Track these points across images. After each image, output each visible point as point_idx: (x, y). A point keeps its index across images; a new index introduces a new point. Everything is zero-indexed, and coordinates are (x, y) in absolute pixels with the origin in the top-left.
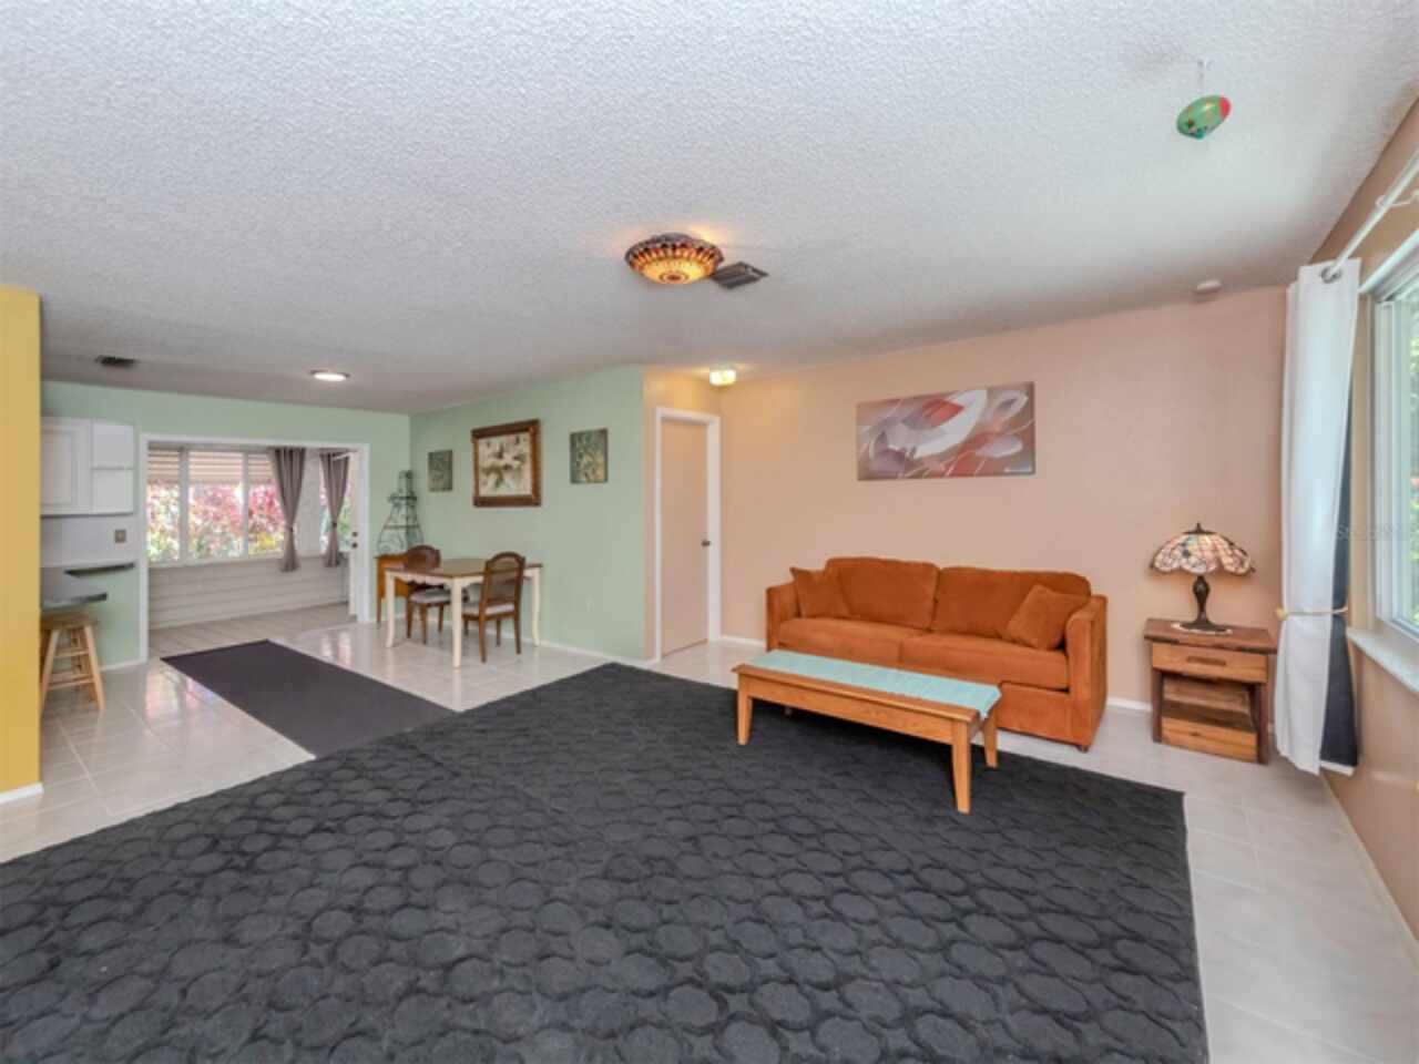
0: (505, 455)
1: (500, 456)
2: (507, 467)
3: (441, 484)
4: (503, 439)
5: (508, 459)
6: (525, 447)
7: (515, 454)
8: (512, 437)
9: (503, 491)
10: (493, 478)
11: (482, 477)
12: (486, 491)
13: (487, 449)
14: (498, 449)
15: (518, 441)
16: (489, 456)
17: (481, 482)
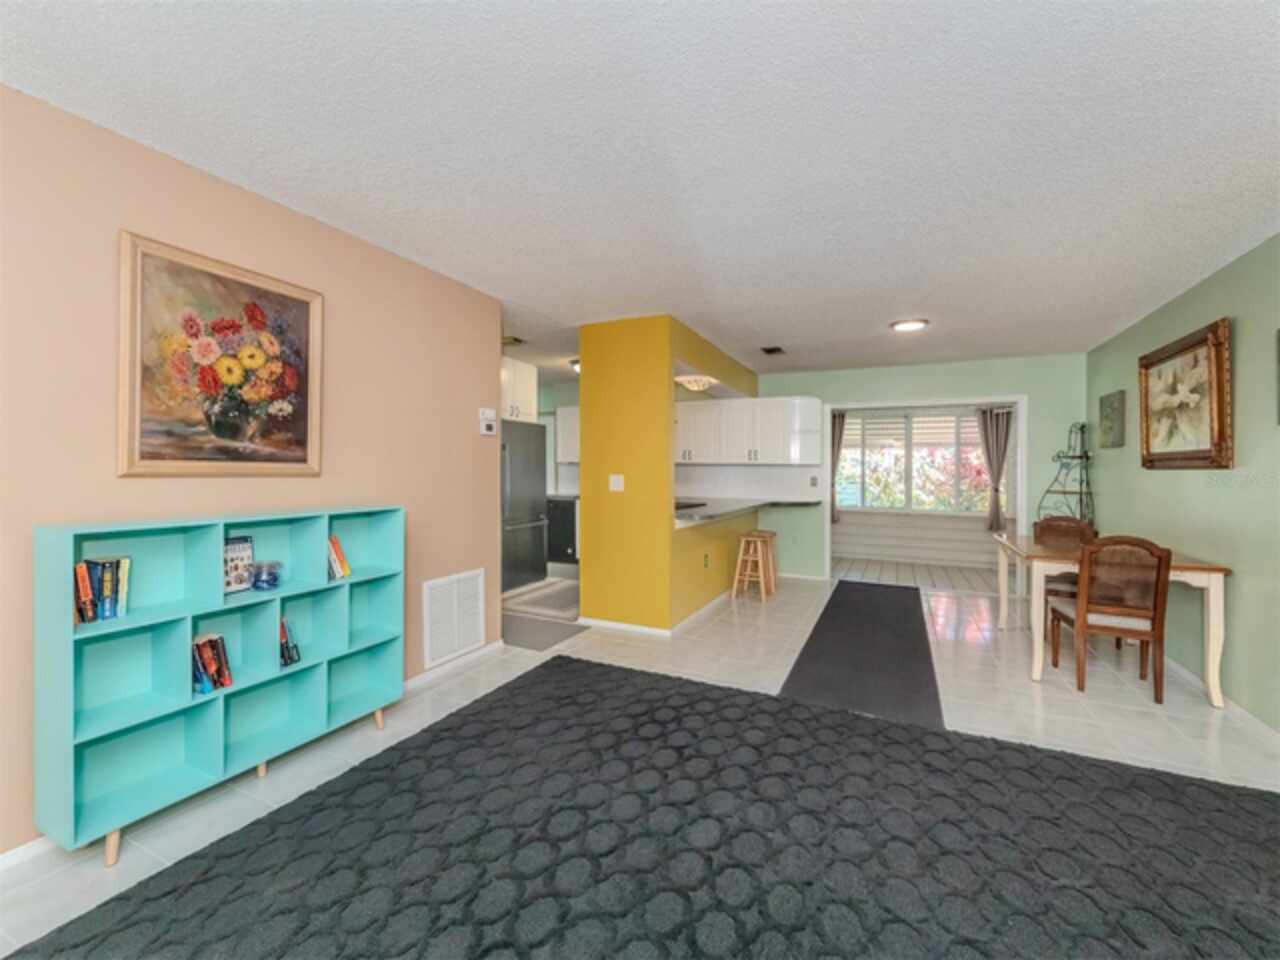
0: (1180, 387)
1: (1173, 390)
2: (1183, 406)
3: (1110, 438)
4: (1178, 363)
5: (1184, 393)
6: (1203, 372)
7: (1193, 383)
8: (1189, 357)
9: (1177, 445)
10: (1165, 424)
11: (1154, 426)
12: (1158, 446)
13: (1157, 383)
14: (1170, 380)
15: (1196, 361)
16: (1161, 392)
17: (1152, 431)
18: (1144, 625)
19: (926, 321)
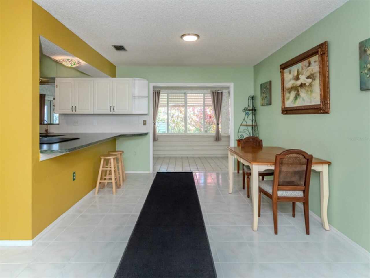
0: (300, 76)
1: (297, 78)
2: (302, 85)
3: (266, 101)
4: (299, 65)
5: (303, 79)
6: (315, 67)
7: (308, 74)
8: (306, 62)
9: (299, 103)
10: (293, 94)
11: (287, 95)
12: (289, 104)
13: (289, 76)
14: (296, 74)
15: (310, 64)
16: (291, 79)
17: (286, 97)
18: (299, 194)
19: (198, 36)
